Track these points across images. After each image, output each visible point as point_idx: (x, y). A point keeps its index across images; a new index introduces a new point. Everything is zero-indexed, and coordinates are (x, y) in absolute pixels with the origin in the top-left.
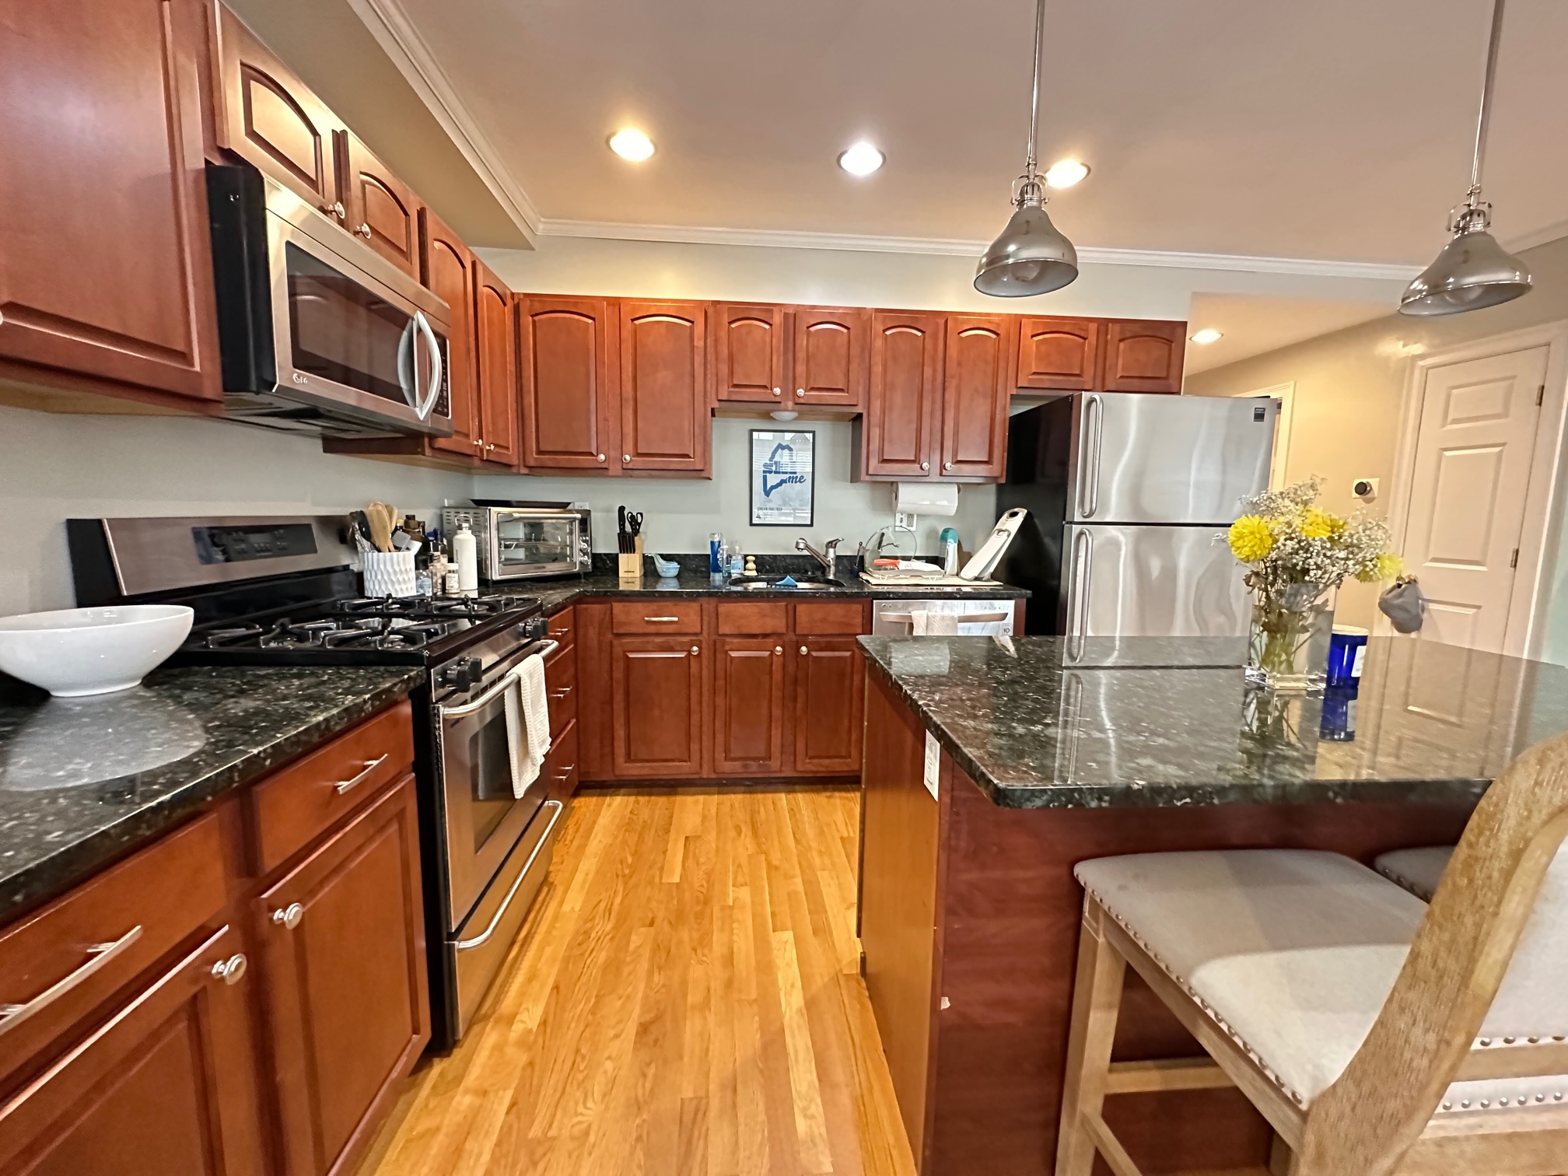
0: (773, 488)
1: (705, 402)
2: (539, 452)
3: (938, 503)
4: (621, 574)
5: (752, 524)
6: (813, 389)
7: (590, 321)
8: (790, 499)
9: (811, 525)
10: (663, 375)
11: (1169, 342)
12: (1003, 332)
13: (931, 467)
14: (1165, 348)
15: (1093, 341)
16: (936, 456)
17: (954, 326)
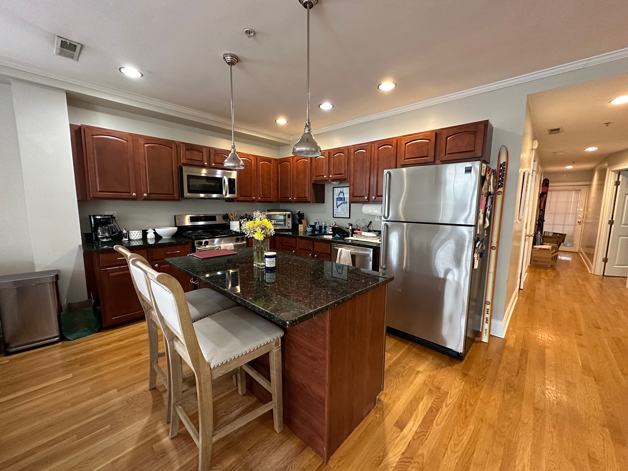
0: (339, 205)
1: (311, 182)
2: (281, 198)
3: (374, 211)
4: (299, 230)
5: (333, 217)
6: (335, 175)
7: (289, 163)
8: (344, 209)
9: (350, 218)
10: (302, 175)
11: (475, 133)
12: (394, 144)
13: (369, 198)
14: (473, 137)
15: (433, 140)
16: (371, 195)
17: (376, 146)
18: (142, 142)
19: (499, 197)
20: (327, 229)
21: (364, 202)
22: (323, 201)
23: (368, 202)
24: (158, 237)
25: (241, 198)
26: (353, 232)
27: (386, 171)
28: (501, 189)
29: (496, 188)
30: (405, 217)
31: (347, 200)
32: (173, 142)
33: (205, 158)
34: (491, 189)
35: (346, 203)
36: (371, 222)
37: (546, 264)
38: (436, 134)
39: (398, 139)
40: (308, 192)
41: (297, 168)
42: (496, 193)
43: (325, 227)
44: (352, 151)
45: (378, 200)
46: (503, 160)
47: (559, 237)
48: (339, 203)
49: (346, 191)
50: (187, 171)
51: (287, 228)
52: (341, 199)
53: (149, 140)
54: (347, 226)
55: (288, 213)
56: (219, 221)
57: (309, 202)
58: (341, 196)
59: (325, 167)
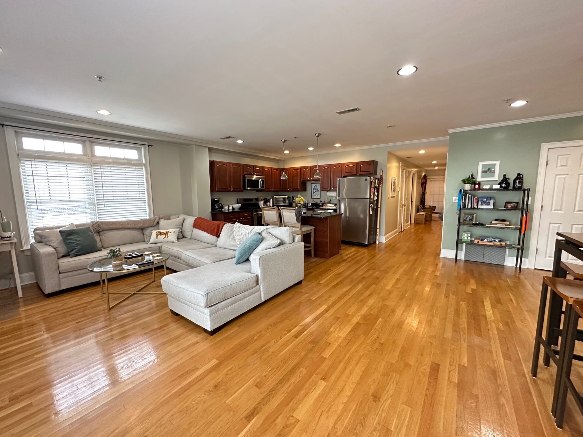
1: (300, 181)
2: (282, 189)
3: (333, 195)
5: (312, 198)
8: (317, 194)
9: (320, 198)
10: (295, 178)
11: (370, 165)
12: (341, 166)
13: (330, 189)
14: (369, 166)
15: (356, 166)
16: (331, 187)
17: (333, 166)
18: (231, 165)
19: (380, 188)
20: (309, 204)
21: (328, 191)
22: (306, 191)
23: (330, 190)
24: (233, 209)
25: (266, 190)
26: (323, 205)
27: (338, 179)
28: (381, 185)
29: (379, 185)
30: (346, 196)
31: (319, 189)
32: (241, 164)
33: (252, 171)
34: (377, 185)
35: (318, 191)
36: (331, 200)
37: (422, 222)
38: (357, 164)
39: (342, 164)
40: (299, 187)
41: (293, 174)
42: (379, 186)
43: (307, 204)
44: (322, 168)
45: (335, 189)
46: (381, 174)
47: (432, 208)
48: (315, 191)
49: (318, 185)
50: (247, 177)
51: (286, 205)
52: (315, 189)
53: (234, 164)
54: (319, 202)
55: (287, 197)
56: (254, 201)
57: (300, 191)
58: (316, 187)
59: (308, 174)
